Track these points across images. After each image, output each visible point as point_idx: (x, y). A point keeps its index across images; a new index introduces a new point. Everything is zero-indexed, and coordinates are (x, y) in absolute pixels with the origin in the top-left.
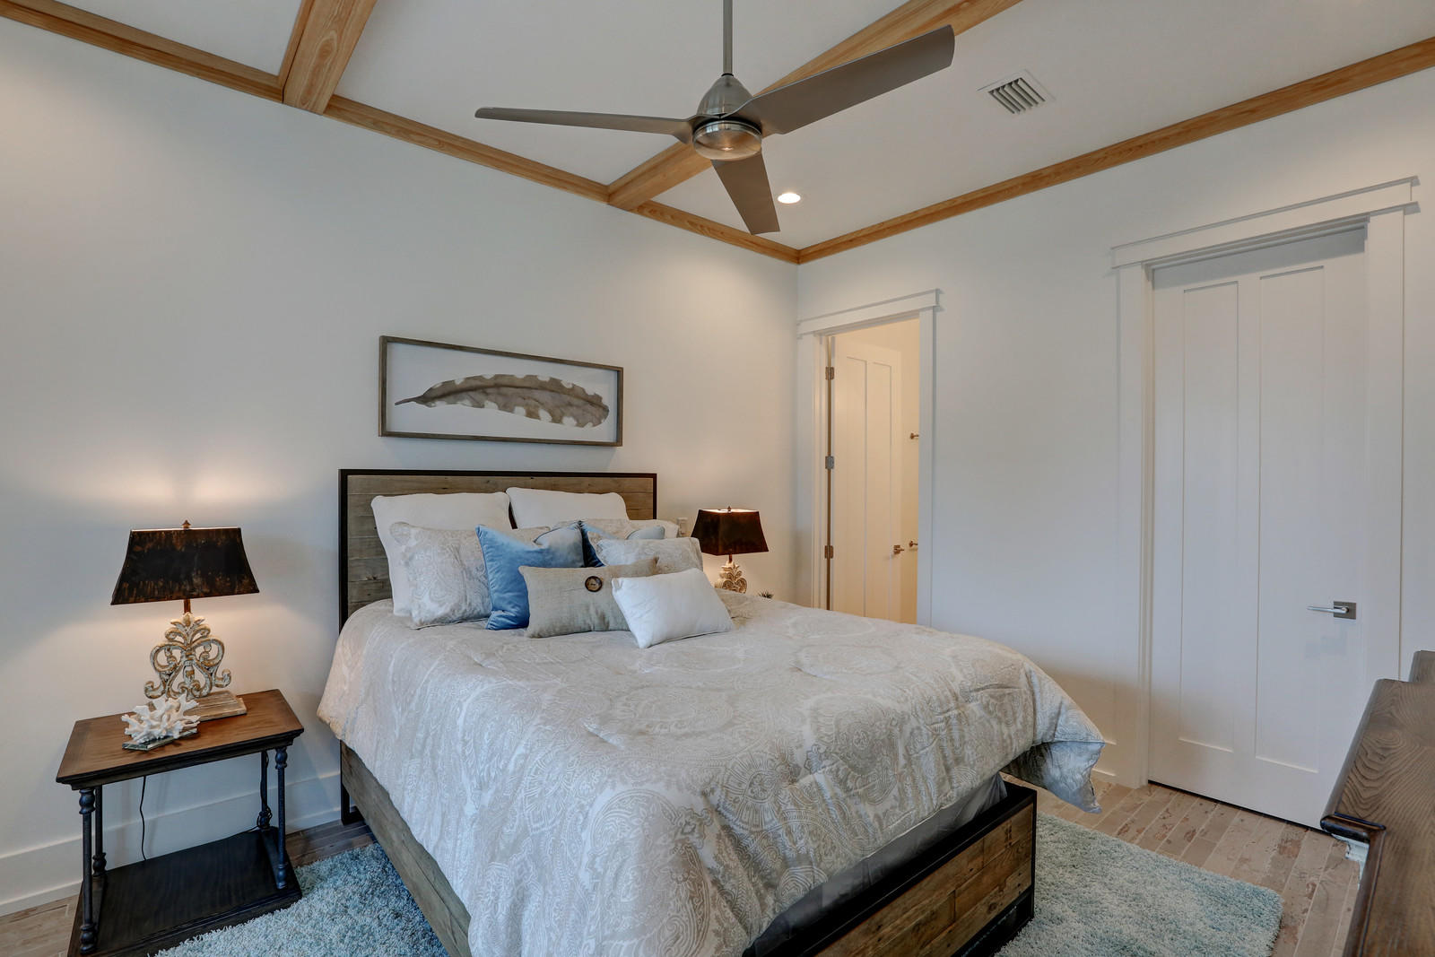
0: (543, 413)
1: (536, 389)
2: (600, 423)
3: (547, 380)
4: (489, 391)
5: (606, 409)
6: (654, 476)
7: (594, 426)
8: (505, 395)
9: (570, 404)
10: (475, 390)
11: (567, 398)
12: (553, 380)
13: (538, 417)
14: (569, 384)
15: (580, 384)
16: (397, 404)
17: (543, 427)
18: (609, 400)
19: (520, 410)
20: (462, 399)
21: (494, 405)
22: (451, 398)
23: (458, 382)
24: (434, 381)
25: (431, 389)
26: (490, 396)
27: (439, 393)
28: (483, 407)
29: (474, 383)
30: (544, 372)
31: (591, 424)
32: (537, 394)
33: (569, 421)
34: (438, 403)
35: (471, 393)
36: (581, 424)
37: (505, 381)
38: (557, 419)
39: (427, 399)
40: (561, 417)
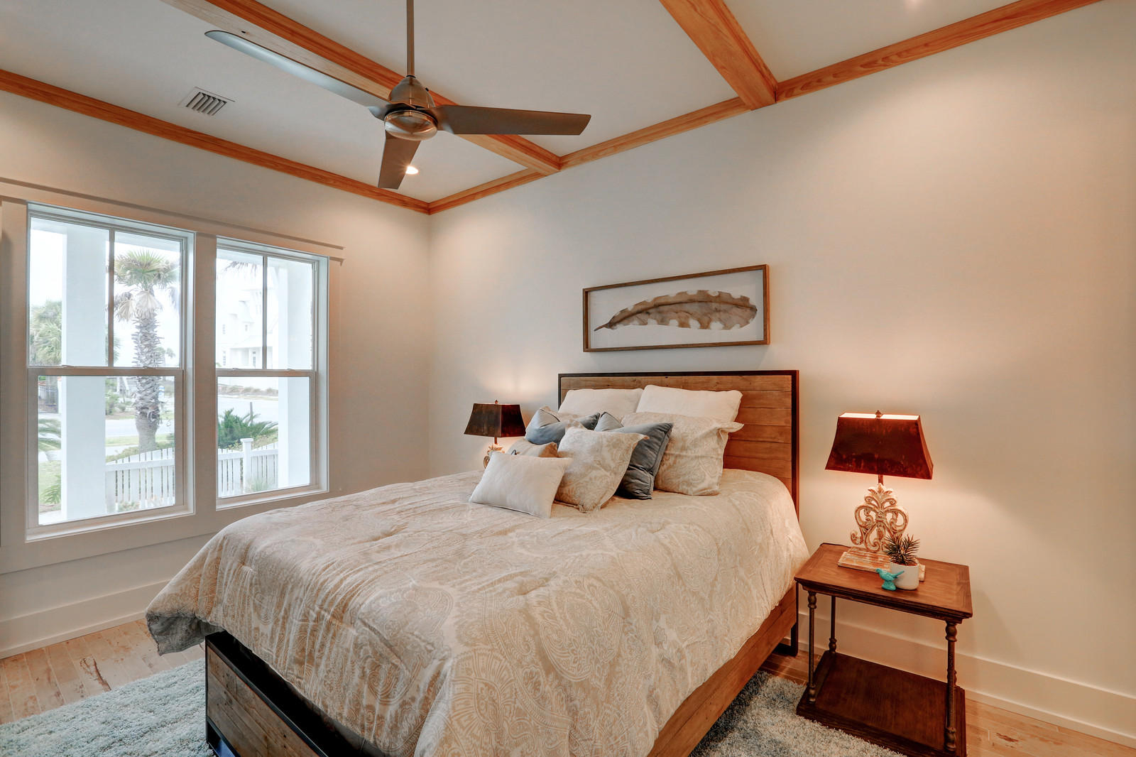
0: (694, 323)
1: (686, 303)
2: (748, 323)
3: (695, 293)
4: (650, 311)
5: (753, 309)
6: (794, 374)
7: (741, 327)
8: (660, 312)
9: (717, 311)
10: (643, 312)
11: (714, 305)
12: (700, 292)
13: (688, 326)
14: (715, 292)
15: (725, 290)
16: (595, 330)
17: (694, 333)
18: (756, 300)
19: (674, 322)
20: (633, 320)
21: (655, 321)
22: (626, 321)
23: (630, 309)
24: (615, 311)
25: (614, 317)
26: (651, 315)
27: (619, 319)
28: (646, 324)
29: (640, 308)
30: (692, 288)
31: (738, 325)
32: (687, 307)
33: (716, 326)
34: (618, 325)
35: (638, 315)
36: (727, 327)
37: (662, 301)
38: (704, 326)
39: (611, 325)
40: (709, 323)
